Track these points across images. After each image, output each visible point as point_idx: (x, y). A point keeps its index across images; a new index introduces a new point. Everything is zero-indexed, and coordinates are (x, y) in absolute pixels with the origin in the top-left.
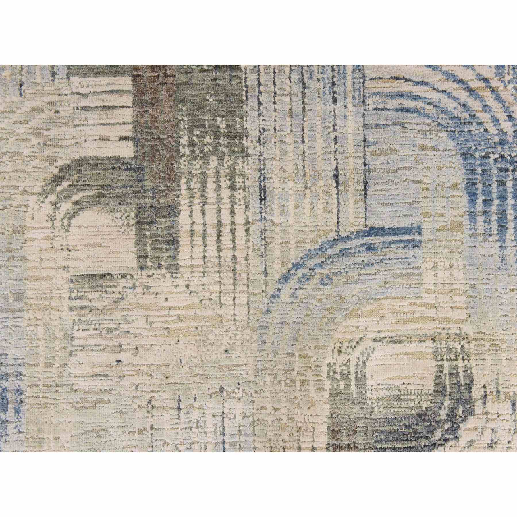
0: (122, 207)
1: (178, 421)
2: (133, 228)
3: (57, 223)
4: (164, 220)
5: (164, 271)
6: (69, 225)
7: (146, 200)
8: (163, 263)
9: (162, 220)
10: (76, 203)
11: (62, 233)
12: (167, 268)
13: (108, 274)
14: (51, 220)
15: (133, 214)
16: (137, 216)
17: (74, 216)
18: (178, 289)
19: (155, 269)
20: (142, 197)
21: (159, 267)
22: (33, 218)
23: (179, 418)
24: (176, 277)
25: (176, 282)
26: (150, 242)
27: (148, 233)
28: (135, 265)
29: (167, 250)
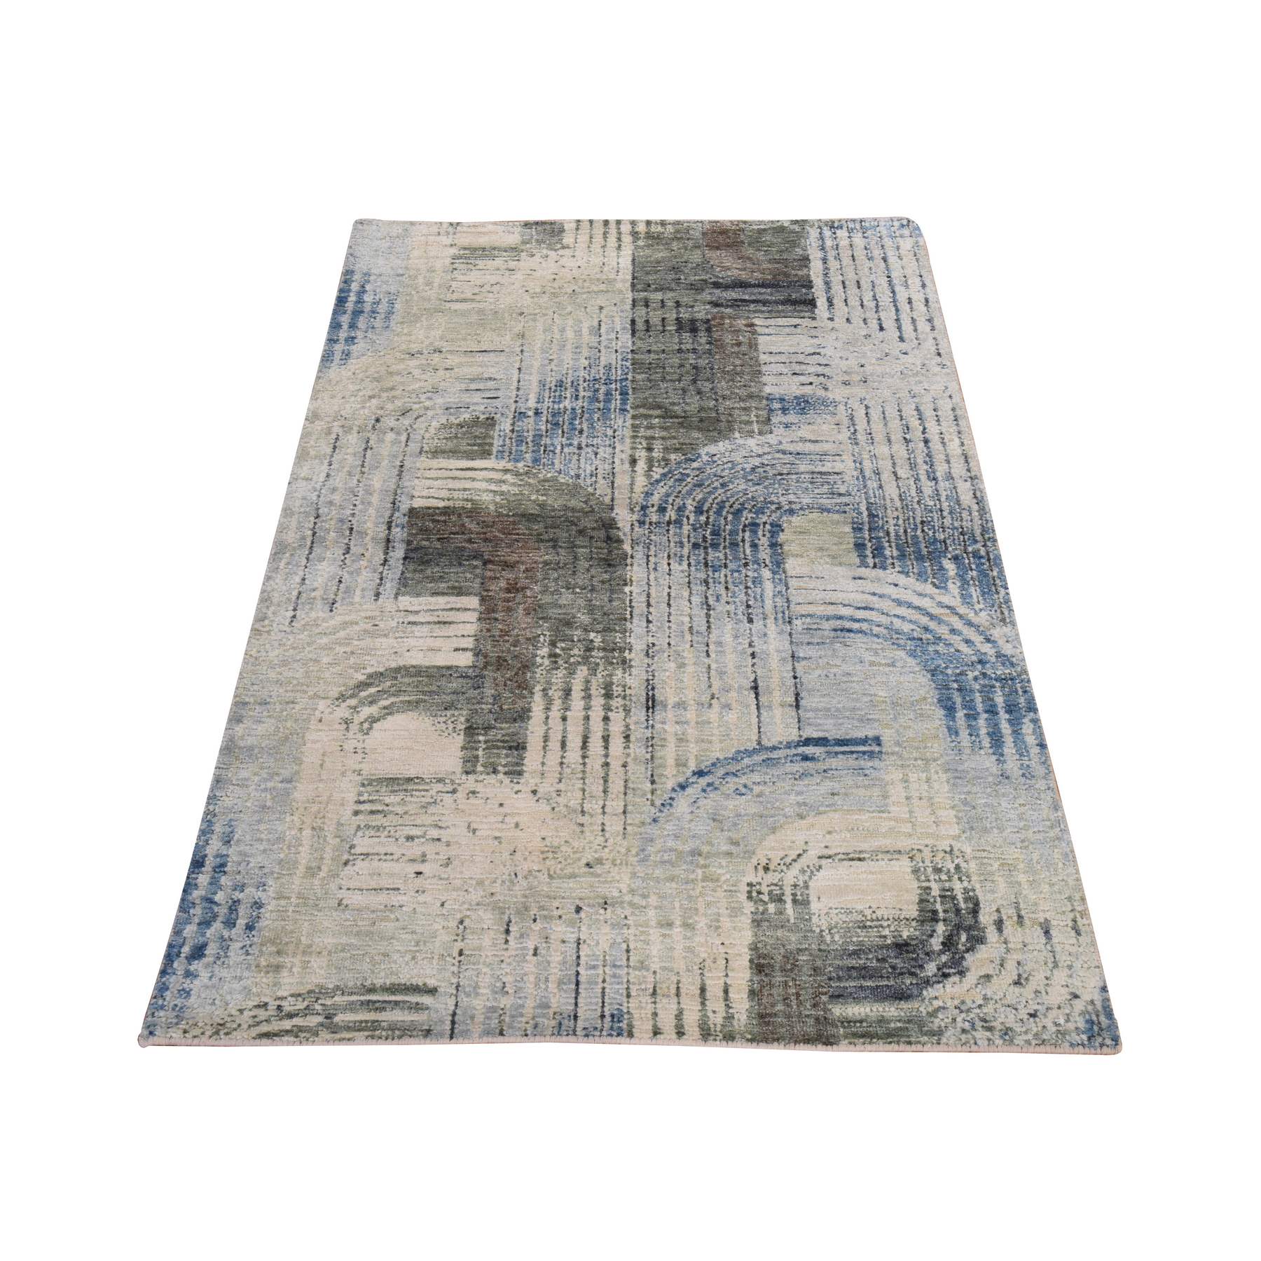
0: (449, 713)
1: (505, 946)
2: (462, 733)
3: (354, 727)
4: (507, 726)
5: (501, 776)
6: (371, 728)
7: (483, 706)
8: (500, 768)
9: (504, 725)
10: (385, 708)
11: (360, 736)
12: (505, 773)
13: (417, 778)
14: (346, 723)
15: (462, 719)
16: (467, 721)
17: (379, 720)
18: (519, 795)
19: (488, 774)
20: (478, 703)
21: (494, 772)
22: (320, 721)
23: (507, 942)
24: (518, 783)
25: (517, 787)
26: (484, 746)
27: (481, 738)
28: (459, 770)
29: (507, 756)
